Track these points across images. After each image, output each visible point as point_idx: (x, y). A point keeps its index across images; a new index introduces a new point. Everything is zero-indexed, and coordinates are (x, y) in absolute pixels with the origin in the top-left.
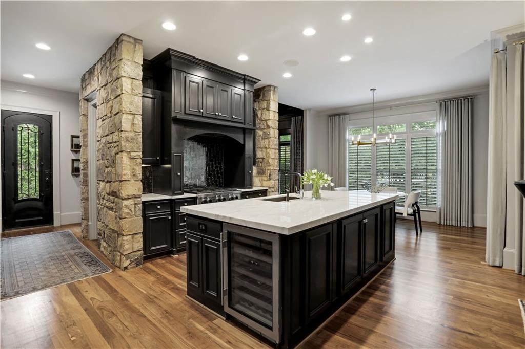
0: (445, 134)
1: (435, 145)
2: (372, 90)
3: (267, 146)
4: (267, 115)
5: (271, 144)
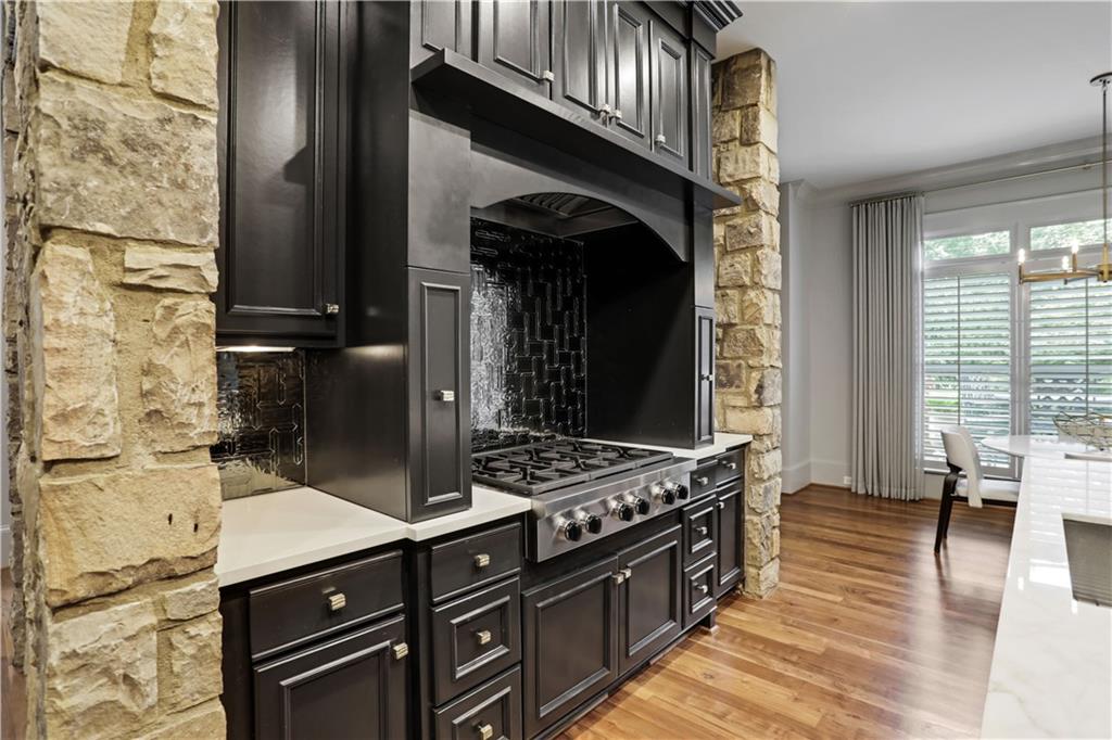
2: (1105, 77)
3: (747, 280)
4: (744, 161)
5: (763, 272)
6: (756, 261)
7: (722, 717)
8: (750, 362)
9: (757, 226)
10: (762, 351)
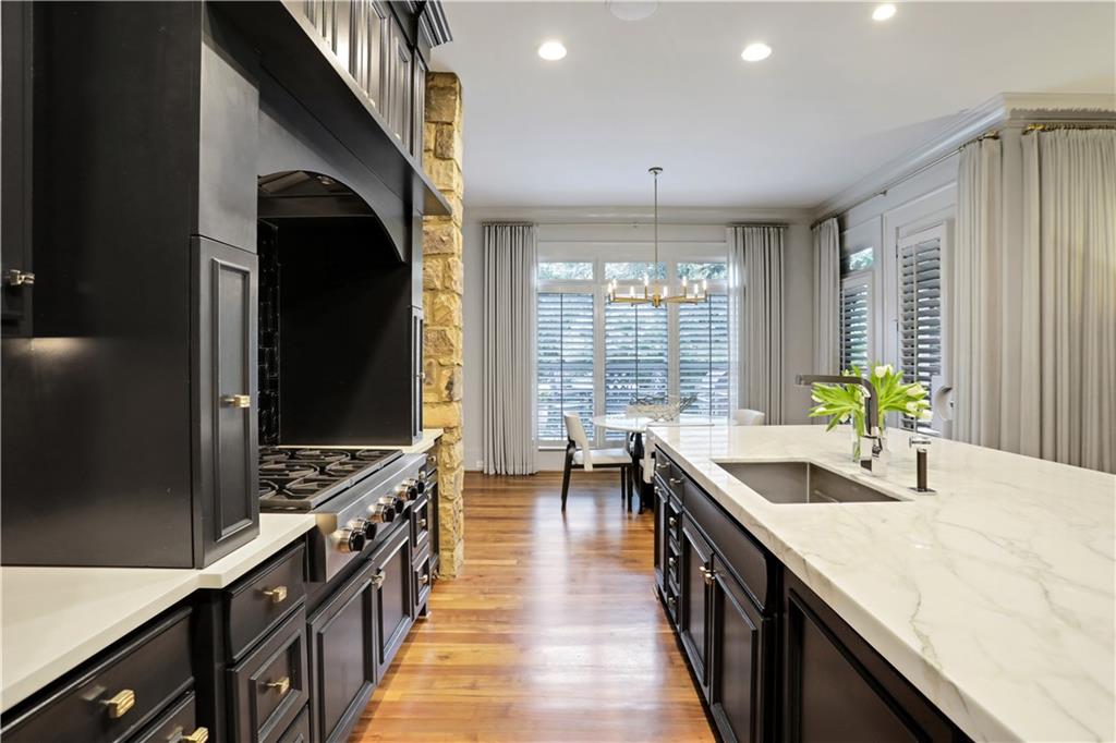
0: (744, 292)
1: (725, 332)
2: (655, 170)
3: (438, 284)
4: (438, 173)
5: (454, 278)
6: (448, 267)
7: (473, 687)
8: (441, 361)
9: (449, 235)
10: (452, 351)
